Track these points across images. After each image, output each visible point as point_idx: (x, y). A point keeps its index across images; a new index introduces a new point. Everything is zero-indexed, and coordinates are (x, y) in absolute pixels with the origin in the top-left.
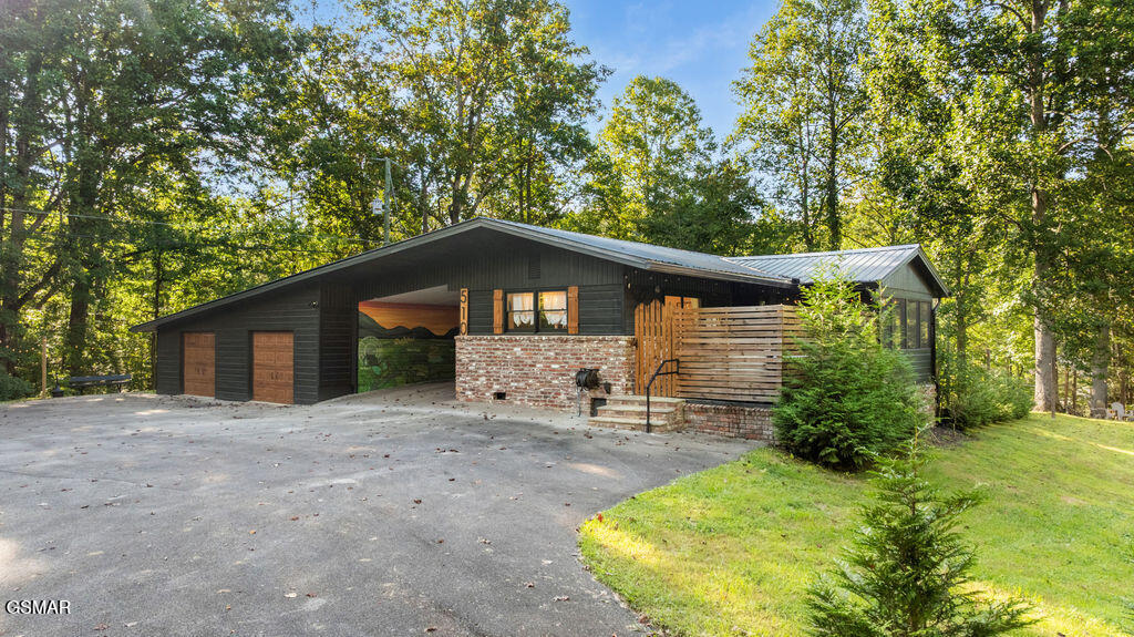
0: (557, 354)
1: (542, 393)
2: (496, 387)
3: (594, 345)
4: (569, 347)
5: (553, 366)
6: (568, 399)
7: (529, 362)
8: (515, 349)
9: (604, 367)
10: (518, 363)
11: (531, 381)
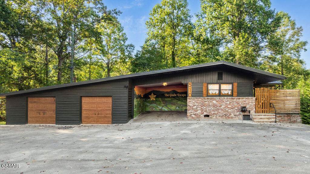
0: (230, 102)
1: (224, 114)
2: (205, 113)
3: (244, 100)
4: (235, 100)
5: (229, 106)
6: (234, 115)
7: (219, 105)
8: (213, 101)
9: (248, 106)
10: (214, 106)
11: (220, 111)
